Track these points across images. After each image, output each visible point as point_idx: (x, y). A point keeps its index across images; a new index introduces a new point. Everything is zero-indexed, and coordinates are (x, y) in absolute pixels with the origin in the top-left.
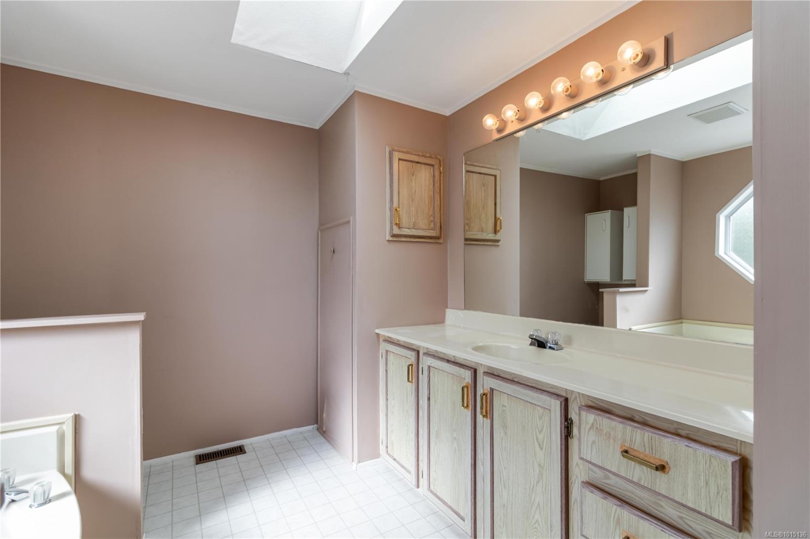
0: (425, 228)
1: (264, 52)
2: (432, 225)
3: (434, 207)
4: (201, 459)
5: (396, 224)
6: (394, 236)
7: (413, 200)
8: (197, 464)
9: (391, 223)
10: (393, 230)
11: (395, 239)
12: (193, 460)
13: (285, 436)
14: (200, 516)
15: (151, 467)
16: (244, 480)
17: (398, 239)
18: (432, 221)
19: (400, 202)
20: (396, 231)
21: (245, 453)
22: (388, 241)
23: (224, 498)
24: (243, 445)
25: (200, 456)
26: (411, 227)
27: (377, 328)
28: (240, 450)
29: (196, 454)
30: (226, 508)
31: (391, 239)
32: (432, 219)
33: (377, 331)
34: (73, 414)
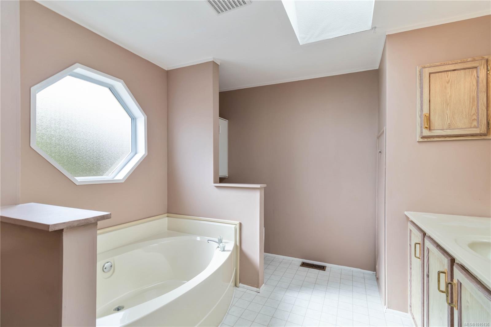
0: (464, 127)
1: (318, 42)
2: (475, 123)
3: (478, 106)
4: (304, 265)
5: (426, 127)
6: (423, 137)
7: (448, 105)
8: (300, 266)
9: (421, 127)
10: (422, 133)
11: (426, 140)
12: (300, 263)
13: (352, 271)
14: (287, 289)
15: (283, 259)
16: (315, 284)
17: (429, 140)
18: (474, 119)
19: (432, 108)
20: (426, 133)
21: (325, 270)
22: (418, 142)
23: (301, 287)
24: (326, 266)
25: (304, 263)
26: (445, 127)
27: (407, 211)
28: (323, 268)
29: (304, 262)
30: (299, 292)
31: (421, 140)
32: (475, 117)
33: (406, 213)
34: (239, 222)
